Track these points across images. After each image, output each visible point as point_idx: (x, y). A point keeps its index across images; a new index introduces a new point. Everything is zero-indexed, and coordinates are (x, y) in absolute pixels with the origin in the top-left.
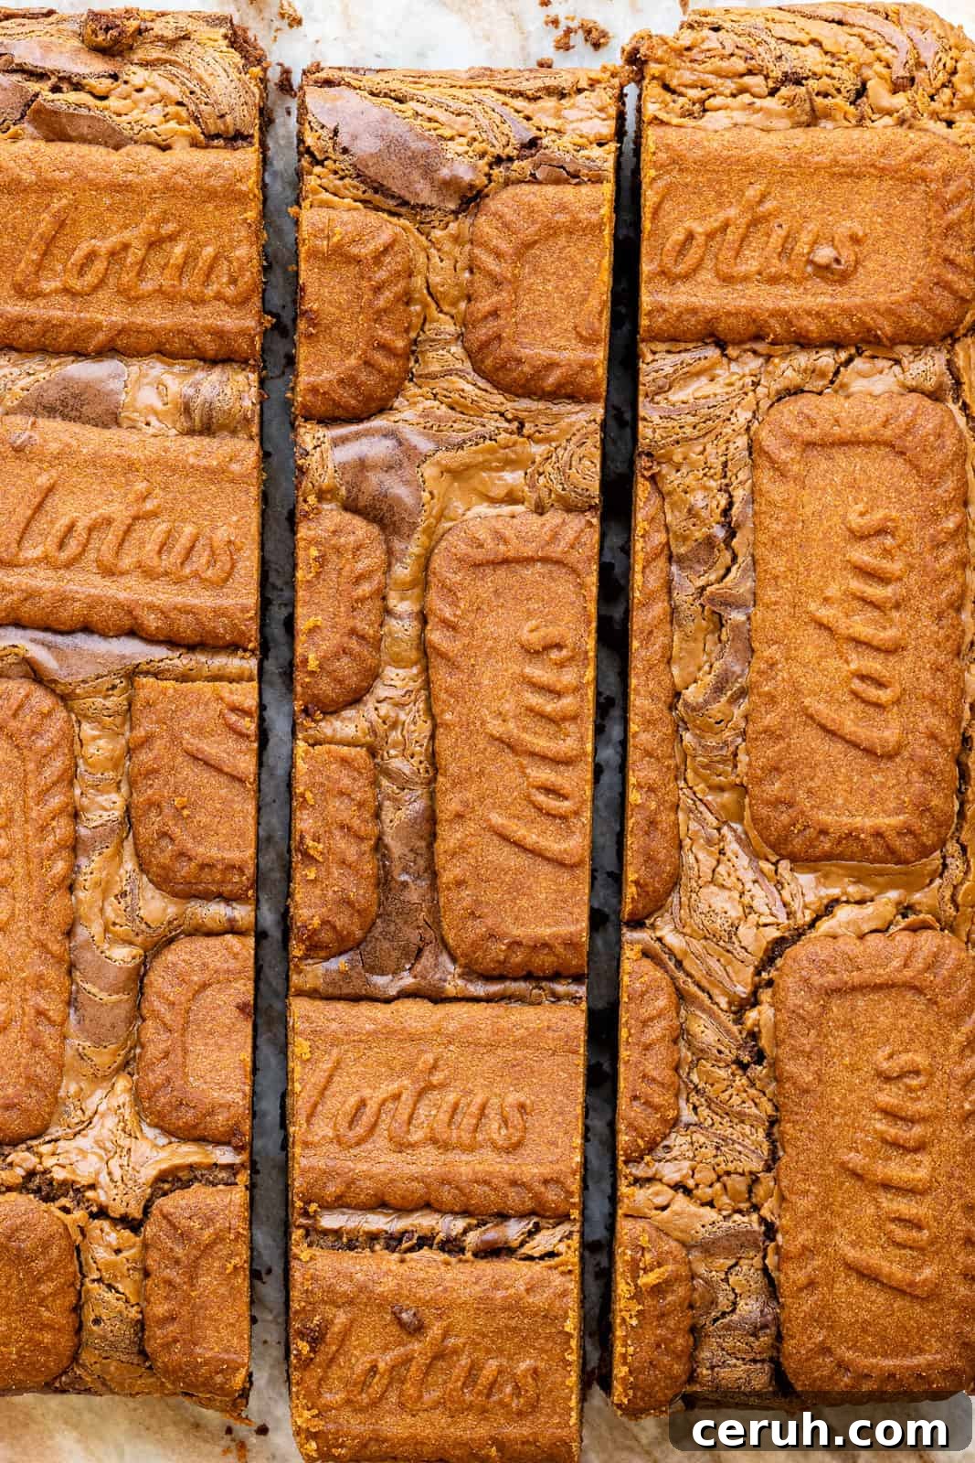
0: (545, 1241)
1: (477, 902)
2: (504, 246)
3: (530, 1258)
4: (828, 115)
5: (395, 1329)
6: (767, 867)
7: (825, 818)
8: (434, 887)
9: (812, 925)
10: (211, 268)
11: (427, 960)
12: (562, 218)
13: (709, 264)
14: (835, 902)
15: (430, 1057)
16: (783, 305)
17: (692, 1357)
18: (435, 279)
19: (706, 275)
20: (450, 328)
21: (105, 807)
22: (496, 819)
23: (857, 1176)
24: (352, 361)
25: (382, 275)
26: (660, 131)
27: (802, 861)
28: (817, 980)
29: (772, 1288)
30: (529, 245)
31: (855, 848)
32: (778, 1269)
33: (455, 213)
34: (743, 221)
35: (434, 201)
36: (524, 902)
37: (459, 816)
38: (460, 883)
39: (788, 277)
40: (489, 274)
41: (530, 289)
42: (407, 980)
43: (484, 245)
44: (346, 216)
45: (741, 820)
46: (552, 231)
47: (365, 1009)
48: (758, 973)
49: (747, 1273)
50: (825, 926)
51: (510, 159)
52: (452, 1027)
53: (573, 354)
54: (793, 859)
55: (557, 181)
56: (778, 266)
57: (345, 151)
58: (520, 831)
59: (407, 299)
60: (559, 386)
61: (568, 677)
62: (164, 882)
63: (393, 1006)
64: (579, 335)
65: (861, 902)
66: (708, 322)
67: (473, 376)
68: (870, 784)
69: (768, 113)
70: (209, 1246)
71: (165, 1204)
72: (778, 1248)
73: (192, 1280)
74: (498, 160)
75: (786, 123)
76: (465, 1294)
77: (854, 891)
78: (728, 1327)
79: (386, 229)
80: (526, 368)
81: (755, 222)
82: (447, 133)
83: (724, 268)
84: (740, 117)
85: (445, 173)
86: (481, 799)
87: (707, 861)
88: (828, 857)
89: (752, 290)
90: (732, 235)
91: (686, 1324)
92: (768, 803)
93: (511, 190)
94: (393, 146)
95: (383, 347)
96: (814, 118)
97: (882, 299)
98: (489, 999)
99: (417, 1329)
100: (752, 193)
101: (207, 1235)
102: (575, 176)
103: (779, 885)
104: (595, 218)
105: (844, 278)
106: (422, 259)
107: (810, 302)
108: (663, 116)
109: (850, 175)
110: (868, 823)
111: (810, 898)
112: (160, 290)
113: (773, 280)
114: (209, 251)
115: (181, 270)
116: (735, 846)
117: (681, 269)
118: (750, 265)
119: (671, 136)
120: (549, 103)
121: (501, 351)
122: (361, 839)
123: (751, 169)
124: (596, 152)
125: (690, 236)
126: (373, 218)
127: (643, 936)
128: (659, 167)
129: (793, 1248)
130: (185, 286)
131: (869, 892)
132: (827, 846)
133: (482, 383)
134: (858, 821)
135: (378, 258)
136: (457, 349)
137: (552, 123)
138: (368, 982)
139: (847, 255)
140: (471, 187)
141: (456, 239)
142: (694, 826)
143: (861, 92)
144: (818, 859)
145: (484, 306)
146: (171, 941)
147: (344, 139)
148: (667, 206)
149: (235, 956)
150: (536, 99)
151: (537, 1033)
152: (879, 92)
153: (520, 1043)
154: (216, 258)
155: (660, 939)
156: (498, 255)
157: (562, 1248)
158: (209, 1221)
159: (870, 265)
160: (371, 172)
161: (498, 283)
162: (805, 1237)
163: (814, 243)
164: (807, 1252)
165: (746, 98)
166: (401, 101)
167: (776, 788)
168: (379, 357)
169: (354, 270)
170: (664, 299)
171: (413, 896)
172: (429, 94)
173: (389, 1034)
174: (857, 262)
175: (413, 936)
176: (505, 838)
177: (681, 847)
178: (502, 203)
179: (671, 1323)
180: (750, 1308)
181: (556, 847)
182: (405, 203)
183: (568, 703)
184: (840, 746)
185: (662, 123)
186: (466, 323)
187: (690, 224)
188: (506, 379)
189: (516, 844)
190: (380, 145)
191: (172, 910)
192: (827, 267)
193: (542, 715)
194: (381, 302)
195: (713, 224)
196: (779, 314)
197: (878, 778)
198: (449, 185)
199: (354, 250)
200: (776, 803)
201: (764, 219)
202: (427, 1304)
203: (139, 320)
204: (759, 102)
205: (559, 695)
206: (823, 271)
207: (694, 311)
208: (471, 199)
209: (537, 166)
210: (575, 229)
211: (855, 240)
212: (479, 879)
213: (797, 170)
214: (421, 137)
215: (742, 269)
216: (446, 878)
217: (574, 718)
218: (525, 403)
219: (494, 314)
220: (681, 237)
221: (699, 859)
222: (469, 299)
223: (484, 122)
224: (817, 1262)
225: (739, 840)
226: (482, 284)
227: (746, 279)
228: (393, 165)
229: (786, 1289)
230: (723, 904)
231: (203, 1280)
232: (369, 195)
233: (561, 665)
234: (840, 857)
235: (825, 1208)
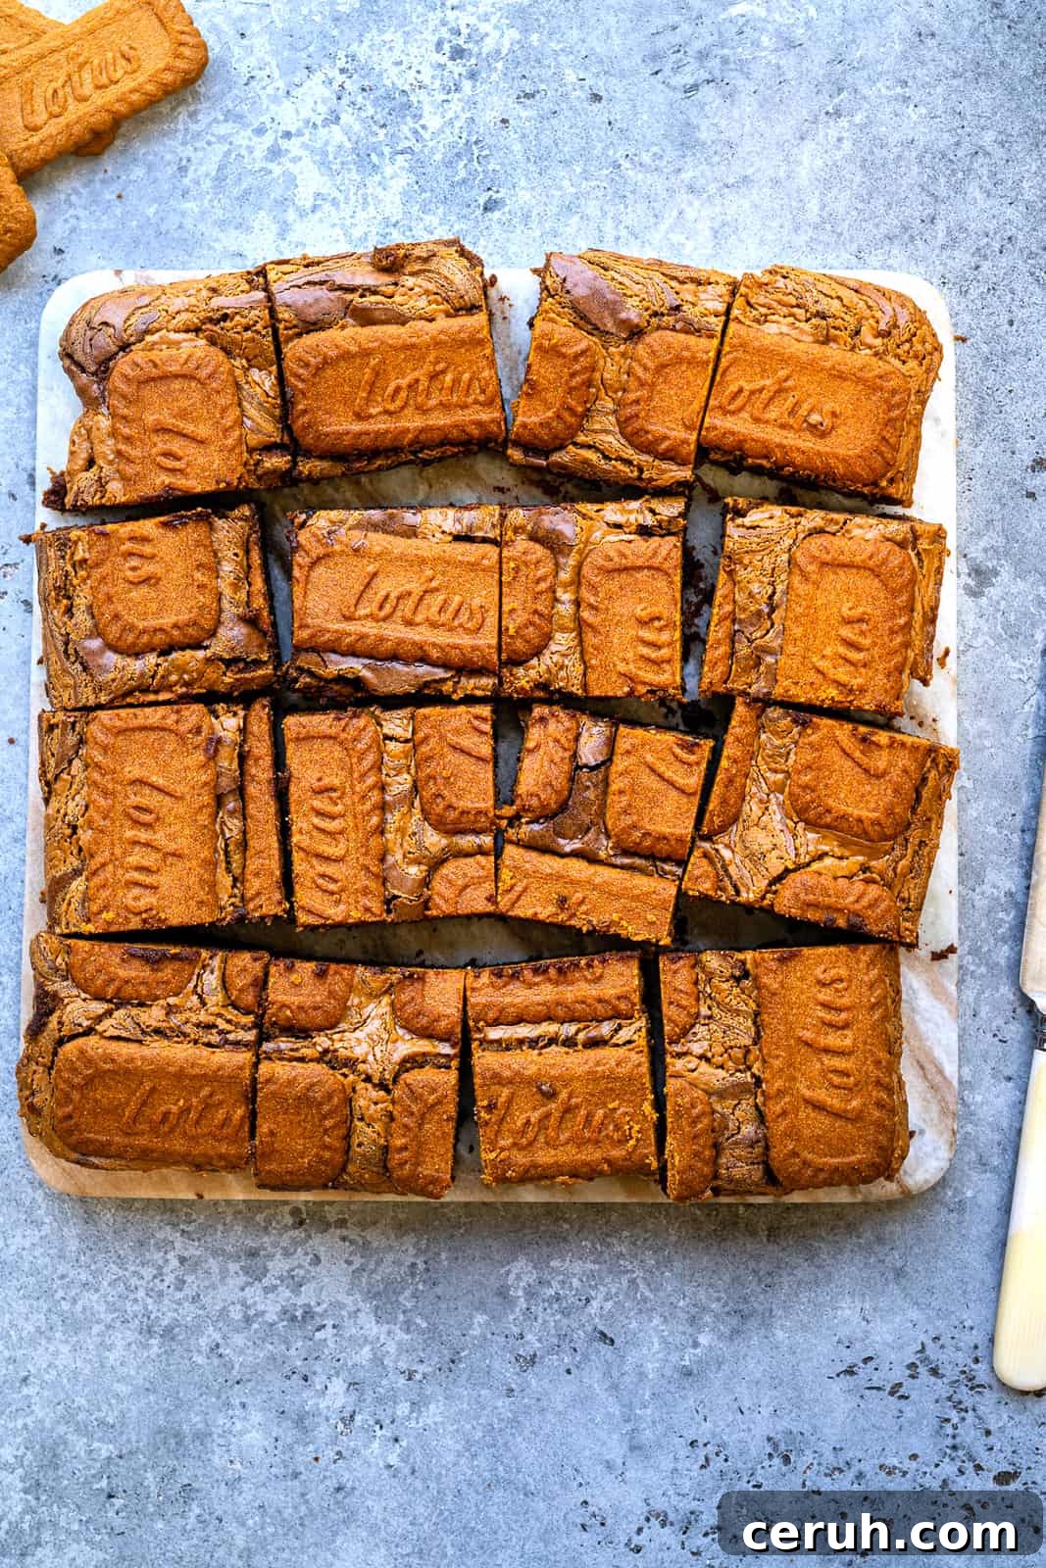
0: (624, 1035)
1: (630, 805)
2: (650, 364)
3: (617, 1045)
4: (835, 340)
5: (538, 1097)
6: (791, 824)
7: (831, 802)
8: (605, 793)
9: (808, 865)
10: (469, 386)
11: (591, 835)
12: (686, 354)
13: (748, 408)
14: (826, 854)
15: (580, 895)
16: (785, 442)
17: (715, 1161)
18: (607, 376)
19: (745, 415)
20: (611, 406)
21: (401, 784)
22: (649, 758)
23: (807, 1044)
24: (550, 414)
25: (577, 367)
26: (738, 326)
27: (812, 825)
28: (802, 896)
29: (761, 1118)
30: (664, 366)
31: (845, 825)
32: (764, 1105)
33: (626, 340)
34: (773, 389)
35: (614, 330)
36: (657, 811)
37: (628, 752)
38: (621, 792)
39: (792, 427)
40: (639, 378)
41: (660, 392)
42: (577, 845)
43: (639, 361)
44: (563, 329)
45: (782, 793)
46: (679, 360)
47: (547, 859)
48: (770, 884)
49: (746, 1108)
50: (815, 866)
51: (663, 315)
52: (598, 880)
53: (679, 433)
54: (807, 822)
55: (687, 332)
56: (785, 419)
57: (568, 292)
58: (661, 768)
59: (589, 384)
60: (668, 450)
61: (665, 637)
62: (440, 825)
63: (565, 860)
64: (684, 424)
65: (841, 858)
66: (740, 441)
67: (619, 436)
68: (862, 790)
69: (802, 331)
70: (432, 1106)
71: (406, 1076)
72: (763, 1092)
73: (420, 1126)
74: (655, 314)
75: (811, 339)
76: (580, 1071)
77: (838, 851)
78: (736, 1143)
79: (585, 341)
80: (650, 437)
81: (779, 391)
82: (629, 293)
83: (757, 414)
84: (785, 329)
85: (623, 315)
86: (643, 745)
87: (756, 810)
88: (828, 827)
89: (769, 429)
90: (765, 395)
91: (710, 1142)
92: (800, 786)
93: (660, 332)
94: (596, 293)
95: (570, 409)
96: (827, 340)
97: (842, 452)
98: (623, 867)
99: (551, 1096)
100: (782, 374)
101: (432, 1099)
102: (698, 331)
103: (795, 836)
104: (705, 357)
105: (823, 435)
106: (601, 362)
107: (800, 444)
108: (741, 318)
109: (840, 377)
110: (856, 812)
111: (811, 848)
112: (441, 403)
113: (783, 426)
114: (466, 376)
115: (452, 390)
116: (775, 807)
117: (732, 407)
118: (772, 414)
119: (743, 331)
120: (691, 286)
121: (637, 425)
122: (565, 750)
123: (785, 360)
124: (712, 319)
125: (741, 390)
126: (578, 333)
127: (707, 845)
128: (733, 346)
129: (772, 1092)
130: (455, 399)
131: (847, 854)
132: (829, 820)
133: (623, 441)
134: (850, 810)
135: (576, 357)
136: (612, 419)
137: (690, 298)
138: (554, 841)
139: (827, 422)
140: (637, 326)
141: (623, 355)
142: (754, 789)
143: (858, 333)
144: (822, 827)
145: (632, 396)
146: (444, 861)
147: (568, 285)
148: (732, 370)
149: (483, 868)
150: (684, 283)
151: (647, 894)
152: (867, 336)
153: (636, 898)
154: (471, 380)
155: (717, 850)
156: (646, 369)
157: (636, 1037)
158: (434, 1090)
159: (840, 431)
160: (581, 307)
161: (642, 384)
162: (778, 1084)
163: (811, 411)
164: (780, 1093)
165: (791, 320)
166: (606, 269)
167: (806, 778)
168: (566, 415)
169: (561, 361)
170: (718, 422)
171: (591, 794)
172: (622, 268)
173: (559, 877)
174: (833, 428)
175: (587, 819)
176: (653, 770)
177: (744, 800)
178: (653, 338)
179: (702, 1142)
180: (748, 1130)
181: (681, 781)
182: (597, 329)
183: (665, 652)
184: (850, 763)
185: (740, 322)
186: (619, 403)
187: (742, 383)
188: (637, 441)
189: (659, 775)
190: (589, 292)
191: (444, 842)
192: (815, 426)
193: (649, 660)
194: (573, 383)
195: (756, 386)
196: (781, 446)
197: (868, 788)
198: (624, 323)
199: (564, 350)
200: (805, 787)
201: (786, 390)
202: (556, 1078)
203: (431, 423)
204: (798, 324)
205: (659, 647)
206: (813, 428)
207: (733, 434)
208: (635, 333)
209: (677, 321)
210: (692, 362)
211: (834, 414)
212: (633, 791)
213: (809, 366)
214: (613, 293)
215: (767, 416)
216: (614, 787)
217: (669, 661)
218: (645, 457)
219: (637, 402)
220: (736, 390)
221: (752, 809)
222: (624, 391)
223: (652, 290)
224: (787, 1099)
225: (779, 805)
226: (633, 384)
227: (767, 422)
228: (594, 305)
229: (769, 1117)
230: (759, 839)
231: (427, 1126)
232: (577, 320)
233: (660, 630)
234: (835, 828)
235: (790, 1066)
